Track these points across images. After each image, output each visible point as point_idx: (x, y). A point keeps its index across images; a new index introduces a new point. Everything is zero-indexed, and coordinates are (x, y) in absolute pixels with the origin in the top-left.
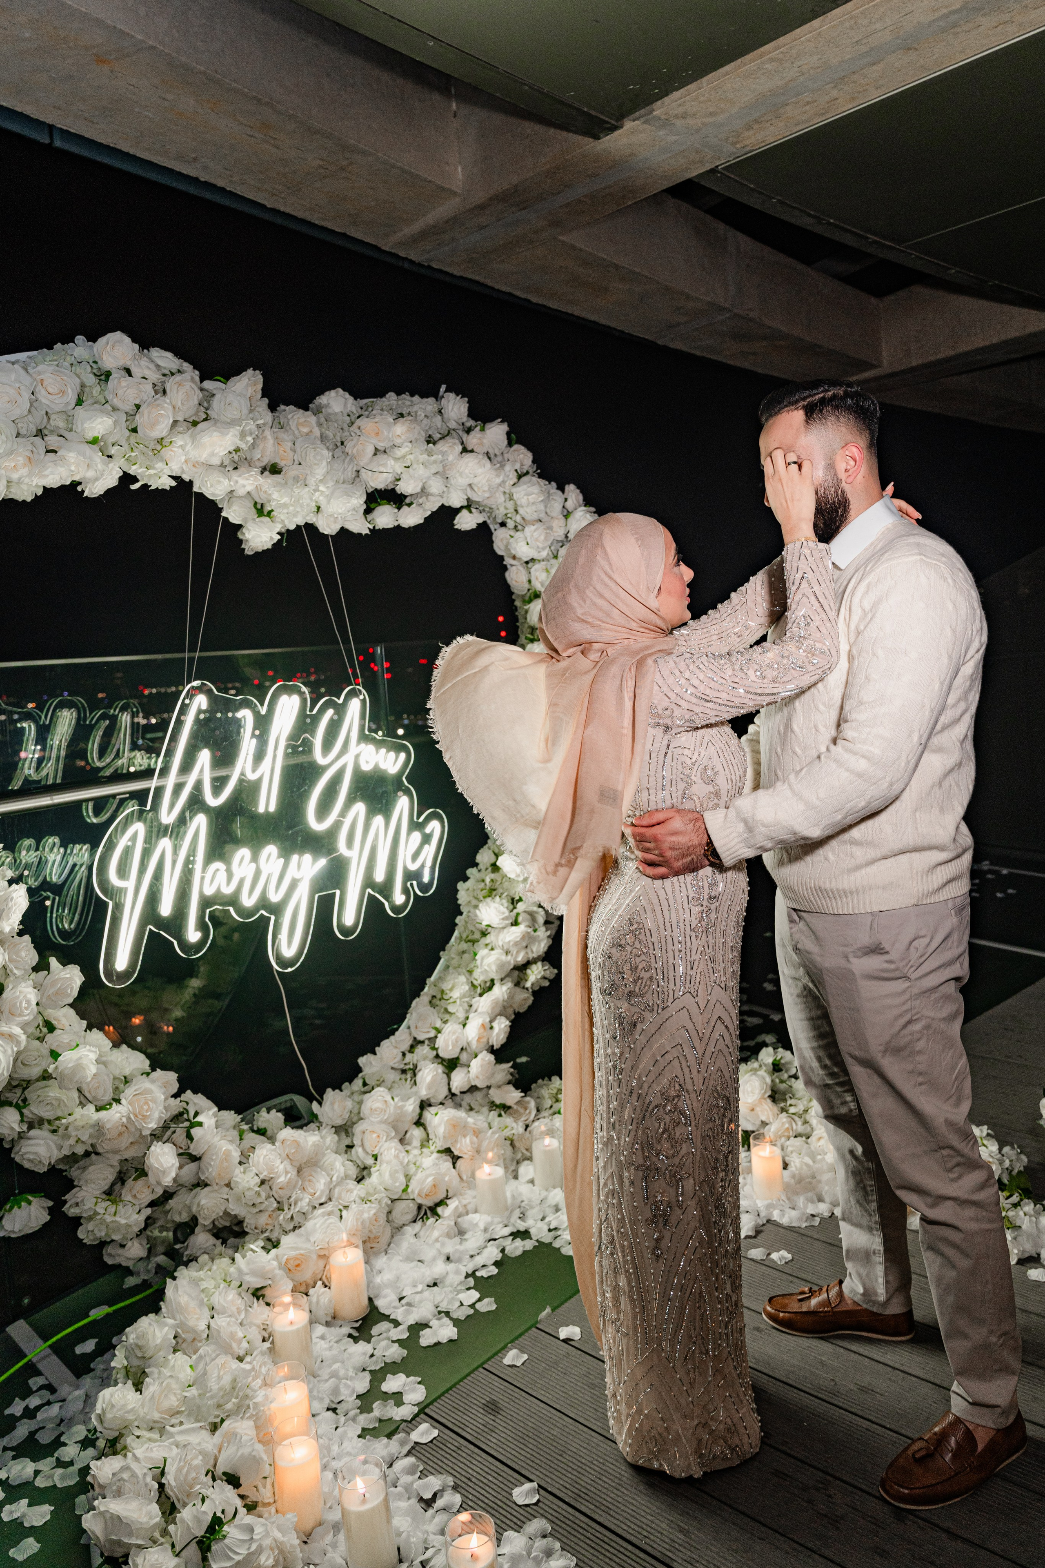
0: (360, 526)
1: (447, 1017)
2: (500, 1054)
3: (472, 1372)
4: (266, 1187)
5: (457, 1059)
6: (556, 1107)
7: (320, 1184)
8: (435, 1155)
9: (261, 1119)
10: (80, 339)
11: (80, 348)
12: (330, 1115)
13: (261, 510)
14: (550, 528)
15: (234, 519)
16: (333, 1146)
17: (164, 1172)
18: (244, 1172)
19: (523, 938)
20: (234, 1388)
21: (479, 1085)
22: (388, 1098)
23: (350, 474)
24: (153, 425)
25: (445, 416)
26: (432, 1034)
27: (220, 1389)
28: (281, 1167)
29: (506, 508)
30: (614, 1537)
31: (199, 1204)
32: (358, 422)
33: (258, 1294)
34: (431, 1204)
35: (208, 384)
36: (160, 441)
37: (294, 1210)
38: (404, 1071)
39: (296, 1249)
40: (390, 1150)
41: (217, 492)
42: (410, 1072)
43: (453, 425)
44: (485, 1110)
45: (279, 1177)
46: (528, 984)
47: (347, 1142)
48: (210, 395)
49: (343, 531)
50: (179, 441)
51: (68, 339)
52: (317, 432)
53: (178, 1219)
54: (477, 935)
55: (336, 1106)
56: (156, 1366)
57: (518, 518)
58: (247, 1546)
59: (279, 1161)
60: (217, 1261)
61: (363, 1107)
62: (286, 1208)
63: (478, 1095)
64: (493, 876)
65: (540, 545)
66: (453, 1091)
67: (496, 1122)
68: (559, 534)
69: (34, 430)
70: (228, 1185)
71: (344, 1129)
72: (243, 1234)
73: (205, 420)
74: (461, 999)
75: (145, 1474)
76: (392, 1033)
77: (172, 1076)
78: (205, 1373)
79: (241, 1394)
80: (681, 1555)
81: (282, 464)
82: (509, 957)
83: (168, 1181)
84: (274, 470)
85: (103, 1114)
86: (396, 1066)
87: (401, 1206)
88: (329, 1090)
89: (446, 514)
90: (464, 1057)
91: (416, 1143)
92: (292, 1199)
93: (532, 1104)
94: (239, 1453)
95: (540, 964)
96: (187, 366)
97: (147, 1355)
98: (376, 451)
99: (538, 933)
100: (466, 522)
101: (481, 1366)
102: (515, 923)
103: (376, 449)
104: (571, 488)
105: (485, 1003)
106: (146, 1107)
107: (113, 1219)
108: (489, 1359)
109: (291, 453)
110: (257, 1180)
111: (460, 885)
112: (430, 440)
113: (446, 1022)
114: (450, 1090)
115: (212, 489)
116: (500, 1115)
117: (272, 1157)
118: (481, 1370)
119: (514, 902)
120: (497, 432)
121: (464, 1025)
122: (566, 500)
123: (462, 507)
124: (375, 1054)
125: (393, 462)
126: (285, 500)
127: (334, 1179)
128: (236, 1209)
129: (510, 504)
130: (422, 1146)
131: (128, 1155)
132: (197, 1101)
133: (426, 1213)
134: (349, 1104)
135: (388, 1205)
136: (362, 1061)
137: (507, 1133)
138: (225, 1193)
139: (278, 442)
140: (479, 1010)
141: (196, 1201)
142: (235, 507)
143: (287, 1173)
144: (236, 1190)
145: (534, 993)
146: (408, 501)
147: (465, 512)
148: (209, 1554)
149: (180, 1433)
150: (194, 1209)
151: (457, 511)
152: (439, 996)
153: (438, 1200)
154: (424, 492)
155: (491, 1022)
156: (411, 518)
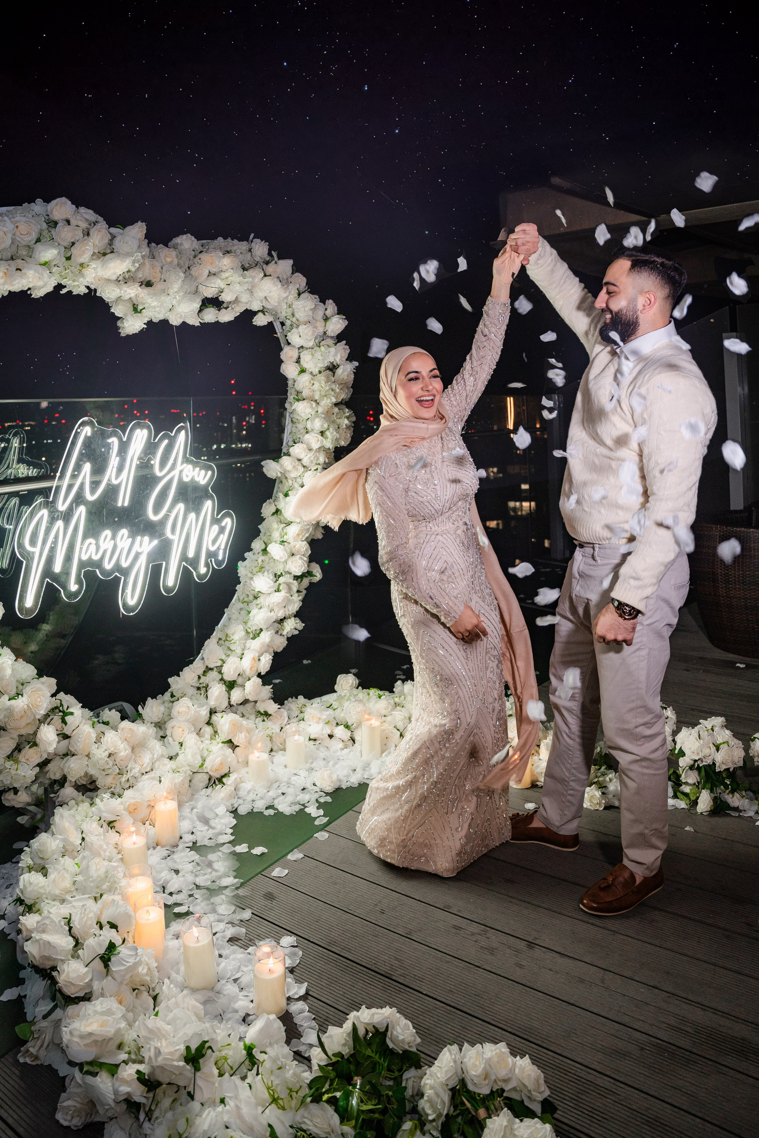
0: (194, 321)
1: (229, 652)
2: (265, 678)
3: (255, 876)
4: (112, 758)
5: (234, 681)
6: (301, 716)
7: (146, 759)
8: (221, 745)
9: (105, 715)
10: (39, 201)
11: (38, 206)
12: (150, 715)
13: (135, 309)
14: (316, 327)
15: (118, 314)
16: (154, 735)
17: (49, 744)
18: (98, 748)
19: (283, 600)
20: (106, 877)
21: (251, 699)
22: (190, 705)
23: (194, 288)
24: (81, 255)
25: (253, 253)
26: (219, 663)
27: (98, 876)
28: (122, 746)
29: (286, 313)
30: (355, 965)
31: (69, 766)
32: (200, 256)
33: (111, 824)
34: (219, 776)
35: (113, 230)
36: (82, 265)
37: (129, 775)
38: (199, 689)
39: (134, 798)
40: (191, 740)
41: (112, 297)
42: (203, 689)
43: (258, 259)
44: (253, 717)
45: (120, 752)
46: (285, 633)
47: (161, 733)
48: (113, 237)
49: (184, 323)
50: (93, 265)
51: (31, 201)
52: (176, 261)
53: (53, 778)
54: (251, 597)
55: (154, 709)
56: (52, 864)
57: (294, 320)
58: (134, 958)
59: (120, 742)
60: (81, 805)
61: (173, 711)
62: (125, 772)
63: (249, 706)
64: (263, 558)
65: (309, 338)
66: (232, 703)
67: (261, 724)
68: (321, 330)
69: (10, 256)
70: (88, 756)
71: (160, 725)
72: (96, 789)
73: (112, 252)
74: (239, 641)
75: (60, 921)
76: (191, 662)
77: (53, 681)
78: (88, 867)
79: (112, 880)
80: (397, 972)
81: (153, 280)
82: (272, 613)
83: (51, 749)
84: (149, 284)
85: (13, 702)
86: (194, 684)
87: (199, 776)
88: (149, 698)
89: (248, 314)
90: (240, 681)
91: (207, 736)
92: (128, 768)
93: (285, 714)
94: (118, 911)
95: (293, 618)
96: (100, 219)
97: (46, 857)
98: (210, 274)
99: (293, 598)
100: (260, 321)
101: (260, 873)
102: (278, 590)
103: (210, 272)
104: (330, 303)
105: (256, 645)
106: (39, 700)
107: (16, 772)
108: (265, 869)
109: (160, 274)
110: (107, 753)
111: (240, 563)
112: (244, 269)
113: (228, 656)
114: (229, 702)
115: (108, 295)
116: (264, 721)
117: (116, 739)
118: (260, 875)
119: (277, 576)
120: (286, 265)
121: (241, 659)
122: (326, 309)
123: (259, 311)
124: (179, 676)
125: (219, 281)
126: (154, 304)
127: (155, 756)
128: (92, 772)
129: (290, 311)
130: (211, 739)
131: (23, 732)
132: (68, 700)
133: (215, 782)
134: (162, 709)
135: (189, 775)
136: (170, 680)
137: (269, 732)
138: (85, 760)
139: (153, 267)
140: (252, 648)
141: (67, 765)
142: (120, 307)
143: (126, 750)
144: (93, 759)
145: (288, 639)
146: (225, 305)
147: (260, 314)
148: (109, 963)
149: (75, 900)
150: (66, 771)
151: (255, 313)
152: (224, 639)
153: (223, 774)
154: (236, 301)
155: (259, 656)
156: (226, 316)
